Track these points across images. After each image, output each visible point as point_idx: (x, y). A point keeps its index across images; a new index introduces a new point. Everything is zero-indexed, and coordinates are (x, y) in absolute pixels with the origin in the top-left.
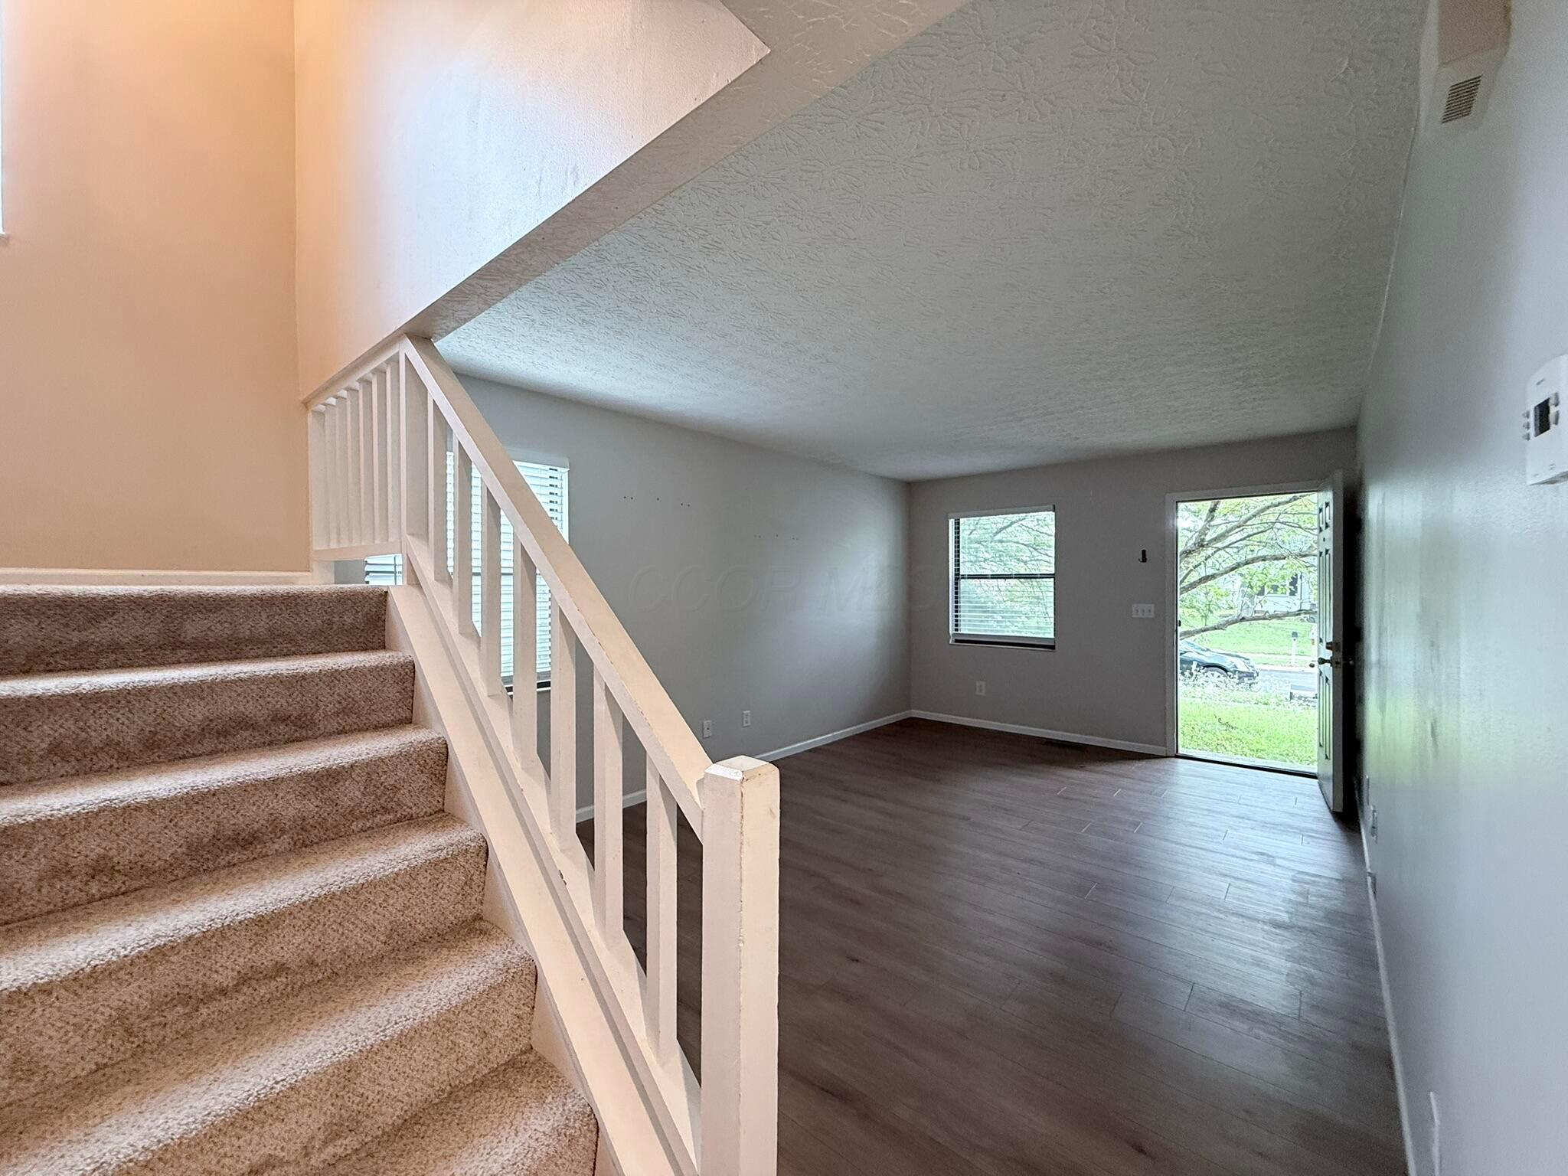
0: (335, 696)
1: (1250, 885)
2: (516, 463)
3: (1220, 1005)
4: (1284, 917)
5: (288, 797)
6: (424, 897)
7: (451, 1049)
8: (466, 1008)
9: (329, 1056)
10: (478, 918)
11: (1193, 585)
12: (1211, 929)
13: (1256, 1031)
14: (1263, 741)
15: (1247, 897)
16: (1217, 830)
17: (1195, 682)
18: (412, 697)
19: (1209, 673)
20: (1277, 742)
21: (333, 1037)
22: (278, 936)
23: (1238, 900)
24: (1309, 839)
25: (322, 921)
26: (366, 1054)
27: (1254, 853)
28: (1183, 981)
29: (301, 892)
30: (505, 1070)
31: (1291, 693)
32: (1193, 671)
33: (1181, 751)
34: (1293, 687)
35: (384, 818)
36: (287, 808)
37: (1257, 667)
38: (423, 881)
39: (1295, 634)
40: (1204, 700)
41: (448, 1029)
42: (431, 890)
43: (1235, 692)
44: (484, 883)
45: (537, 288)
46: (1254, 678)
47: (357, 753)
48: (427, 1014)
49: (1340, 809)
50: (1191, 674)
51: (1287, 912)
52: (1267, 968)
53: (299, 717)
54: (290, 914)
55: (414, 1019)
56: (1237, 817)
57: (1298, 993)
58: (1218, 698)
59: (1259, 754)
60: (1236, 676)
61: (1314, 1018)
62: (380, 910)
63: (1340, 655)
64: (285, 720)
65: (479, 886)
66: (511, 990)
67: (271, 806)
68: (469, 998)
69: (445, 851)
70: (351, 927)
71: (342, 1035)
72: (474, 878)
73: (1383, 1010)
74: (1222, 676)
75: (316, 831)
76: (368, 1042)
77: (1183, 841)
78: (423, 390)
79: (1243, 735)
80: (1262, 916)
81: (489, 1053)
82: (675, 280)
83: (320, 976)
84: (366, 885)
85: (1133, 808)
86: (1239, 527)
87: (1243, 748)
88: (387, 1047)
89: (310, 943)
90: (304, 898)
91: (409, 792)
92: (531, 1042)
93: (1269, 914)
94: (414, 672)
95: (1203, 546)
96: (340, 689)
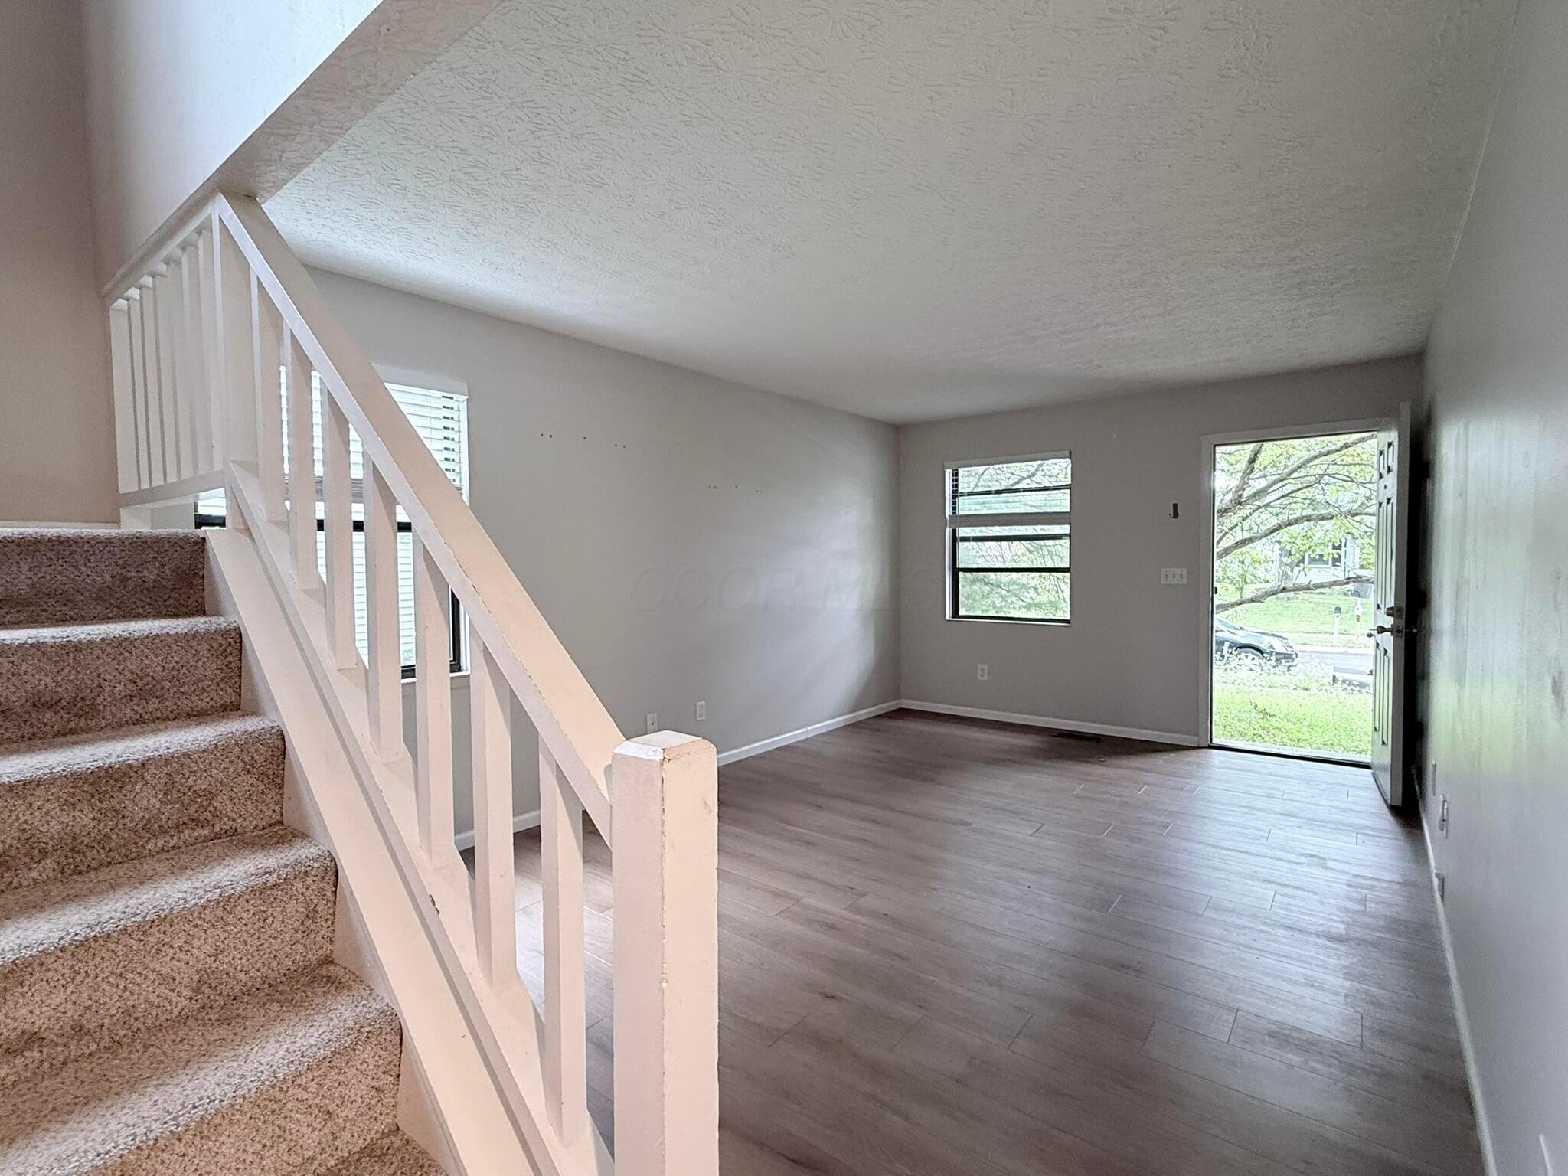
0: (127, 673)
1: (1299, 893)
2: (388, 386)
3: (1269, 1035)
4: (1340, 929)
5: (48, 806)
6: (246, 936)
7: (279, 1137)
8: (299, 1081)
9: (90, 1157)
10: (327, 961)
11: (1227, 551)
12: (1255, 944)
13: (1312, 1064)
14: (1305, 729)
15: (1296, 906)
16: (1259, 830)
17: (1227, 666)
18: (240, 676)
19: (1243, 655)
20: (1320, 730)
21: (99, 1130)
22: (23, 995)
23: (1286, 909)
24: (1365, 838)
25: (92, 973)
26: (147, 1152)
27: (1302, 855)
28: (1223, 1006)
29: (58, 934)
30: (358, 1160)
31: (1334, 677)
32: (1225, 653)
33: (1216, 741)
34: (1336, 670)
35: (196, 834)
36: (48, 823)
37: (1297, 648)
38: (244, 915)
39: (1338, 610)
40: (1236, 686)
41: (273, 1112)
42: (256, 927)
43: (1272, 676)
44: (334, 915)
45: (405, 138)
46: (1293, 660)
47: (152, 748)
48: (240, 1092)
49: (1398, 803)
50: (1223, 657)
51: (1343, 922)
52: (1323, 989)
53: (73, 702)
54: (42, 965)
55: (221, 1101)
56: (1282, 814)
57: (1358, 1016)
58: (1253, 683)
59: (1301, 744)
60: (1273, 658)
61: (1378, 1045)
62: (181, 955)
63: (1402, 622)
64: (51, 705)
65: (326, 920)
66: (365, 1054)
67: (23, 819)
68: (303, 1068)
69: (275, 875)
70: (138, 980)
71: (113, 1127)
72: (319, 909)
73: (1457, 1031)
74: (1256, 658)
75: (95, 852)
76: (151, 1136)
77: (1222, 844)
78: (245, 266)
79: (1283, 723)
80: (1314, 928)
81: (335, 1139)
82: (591, 130)
83: (93, 1047)
84: (157, 923)
85: (1161, 807)
86: (1281, 481)
87: (1282, 738)
88: (180, 1140)
89: (75, 1003)
90: (63, 942)
91: (231, 799)
92: (397, 1121)
93: (1322, 925)
94: (241, 643)
95: (1240, 503)
96: (132, 665)
